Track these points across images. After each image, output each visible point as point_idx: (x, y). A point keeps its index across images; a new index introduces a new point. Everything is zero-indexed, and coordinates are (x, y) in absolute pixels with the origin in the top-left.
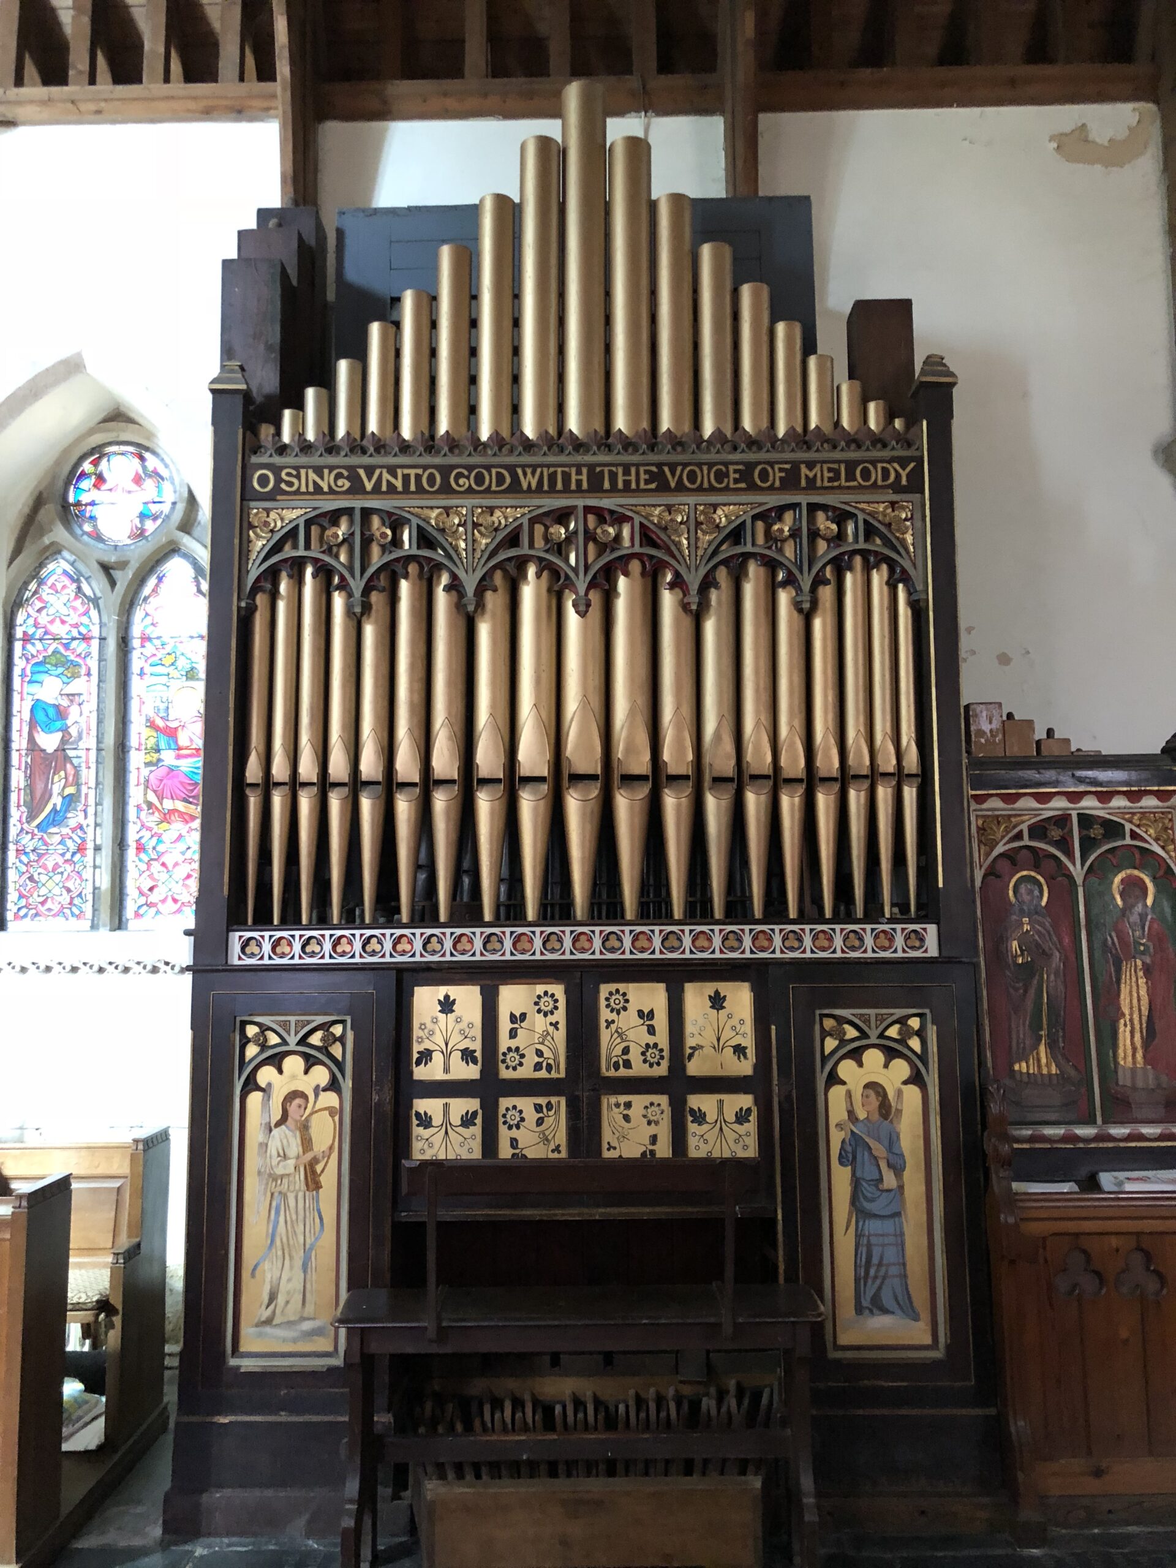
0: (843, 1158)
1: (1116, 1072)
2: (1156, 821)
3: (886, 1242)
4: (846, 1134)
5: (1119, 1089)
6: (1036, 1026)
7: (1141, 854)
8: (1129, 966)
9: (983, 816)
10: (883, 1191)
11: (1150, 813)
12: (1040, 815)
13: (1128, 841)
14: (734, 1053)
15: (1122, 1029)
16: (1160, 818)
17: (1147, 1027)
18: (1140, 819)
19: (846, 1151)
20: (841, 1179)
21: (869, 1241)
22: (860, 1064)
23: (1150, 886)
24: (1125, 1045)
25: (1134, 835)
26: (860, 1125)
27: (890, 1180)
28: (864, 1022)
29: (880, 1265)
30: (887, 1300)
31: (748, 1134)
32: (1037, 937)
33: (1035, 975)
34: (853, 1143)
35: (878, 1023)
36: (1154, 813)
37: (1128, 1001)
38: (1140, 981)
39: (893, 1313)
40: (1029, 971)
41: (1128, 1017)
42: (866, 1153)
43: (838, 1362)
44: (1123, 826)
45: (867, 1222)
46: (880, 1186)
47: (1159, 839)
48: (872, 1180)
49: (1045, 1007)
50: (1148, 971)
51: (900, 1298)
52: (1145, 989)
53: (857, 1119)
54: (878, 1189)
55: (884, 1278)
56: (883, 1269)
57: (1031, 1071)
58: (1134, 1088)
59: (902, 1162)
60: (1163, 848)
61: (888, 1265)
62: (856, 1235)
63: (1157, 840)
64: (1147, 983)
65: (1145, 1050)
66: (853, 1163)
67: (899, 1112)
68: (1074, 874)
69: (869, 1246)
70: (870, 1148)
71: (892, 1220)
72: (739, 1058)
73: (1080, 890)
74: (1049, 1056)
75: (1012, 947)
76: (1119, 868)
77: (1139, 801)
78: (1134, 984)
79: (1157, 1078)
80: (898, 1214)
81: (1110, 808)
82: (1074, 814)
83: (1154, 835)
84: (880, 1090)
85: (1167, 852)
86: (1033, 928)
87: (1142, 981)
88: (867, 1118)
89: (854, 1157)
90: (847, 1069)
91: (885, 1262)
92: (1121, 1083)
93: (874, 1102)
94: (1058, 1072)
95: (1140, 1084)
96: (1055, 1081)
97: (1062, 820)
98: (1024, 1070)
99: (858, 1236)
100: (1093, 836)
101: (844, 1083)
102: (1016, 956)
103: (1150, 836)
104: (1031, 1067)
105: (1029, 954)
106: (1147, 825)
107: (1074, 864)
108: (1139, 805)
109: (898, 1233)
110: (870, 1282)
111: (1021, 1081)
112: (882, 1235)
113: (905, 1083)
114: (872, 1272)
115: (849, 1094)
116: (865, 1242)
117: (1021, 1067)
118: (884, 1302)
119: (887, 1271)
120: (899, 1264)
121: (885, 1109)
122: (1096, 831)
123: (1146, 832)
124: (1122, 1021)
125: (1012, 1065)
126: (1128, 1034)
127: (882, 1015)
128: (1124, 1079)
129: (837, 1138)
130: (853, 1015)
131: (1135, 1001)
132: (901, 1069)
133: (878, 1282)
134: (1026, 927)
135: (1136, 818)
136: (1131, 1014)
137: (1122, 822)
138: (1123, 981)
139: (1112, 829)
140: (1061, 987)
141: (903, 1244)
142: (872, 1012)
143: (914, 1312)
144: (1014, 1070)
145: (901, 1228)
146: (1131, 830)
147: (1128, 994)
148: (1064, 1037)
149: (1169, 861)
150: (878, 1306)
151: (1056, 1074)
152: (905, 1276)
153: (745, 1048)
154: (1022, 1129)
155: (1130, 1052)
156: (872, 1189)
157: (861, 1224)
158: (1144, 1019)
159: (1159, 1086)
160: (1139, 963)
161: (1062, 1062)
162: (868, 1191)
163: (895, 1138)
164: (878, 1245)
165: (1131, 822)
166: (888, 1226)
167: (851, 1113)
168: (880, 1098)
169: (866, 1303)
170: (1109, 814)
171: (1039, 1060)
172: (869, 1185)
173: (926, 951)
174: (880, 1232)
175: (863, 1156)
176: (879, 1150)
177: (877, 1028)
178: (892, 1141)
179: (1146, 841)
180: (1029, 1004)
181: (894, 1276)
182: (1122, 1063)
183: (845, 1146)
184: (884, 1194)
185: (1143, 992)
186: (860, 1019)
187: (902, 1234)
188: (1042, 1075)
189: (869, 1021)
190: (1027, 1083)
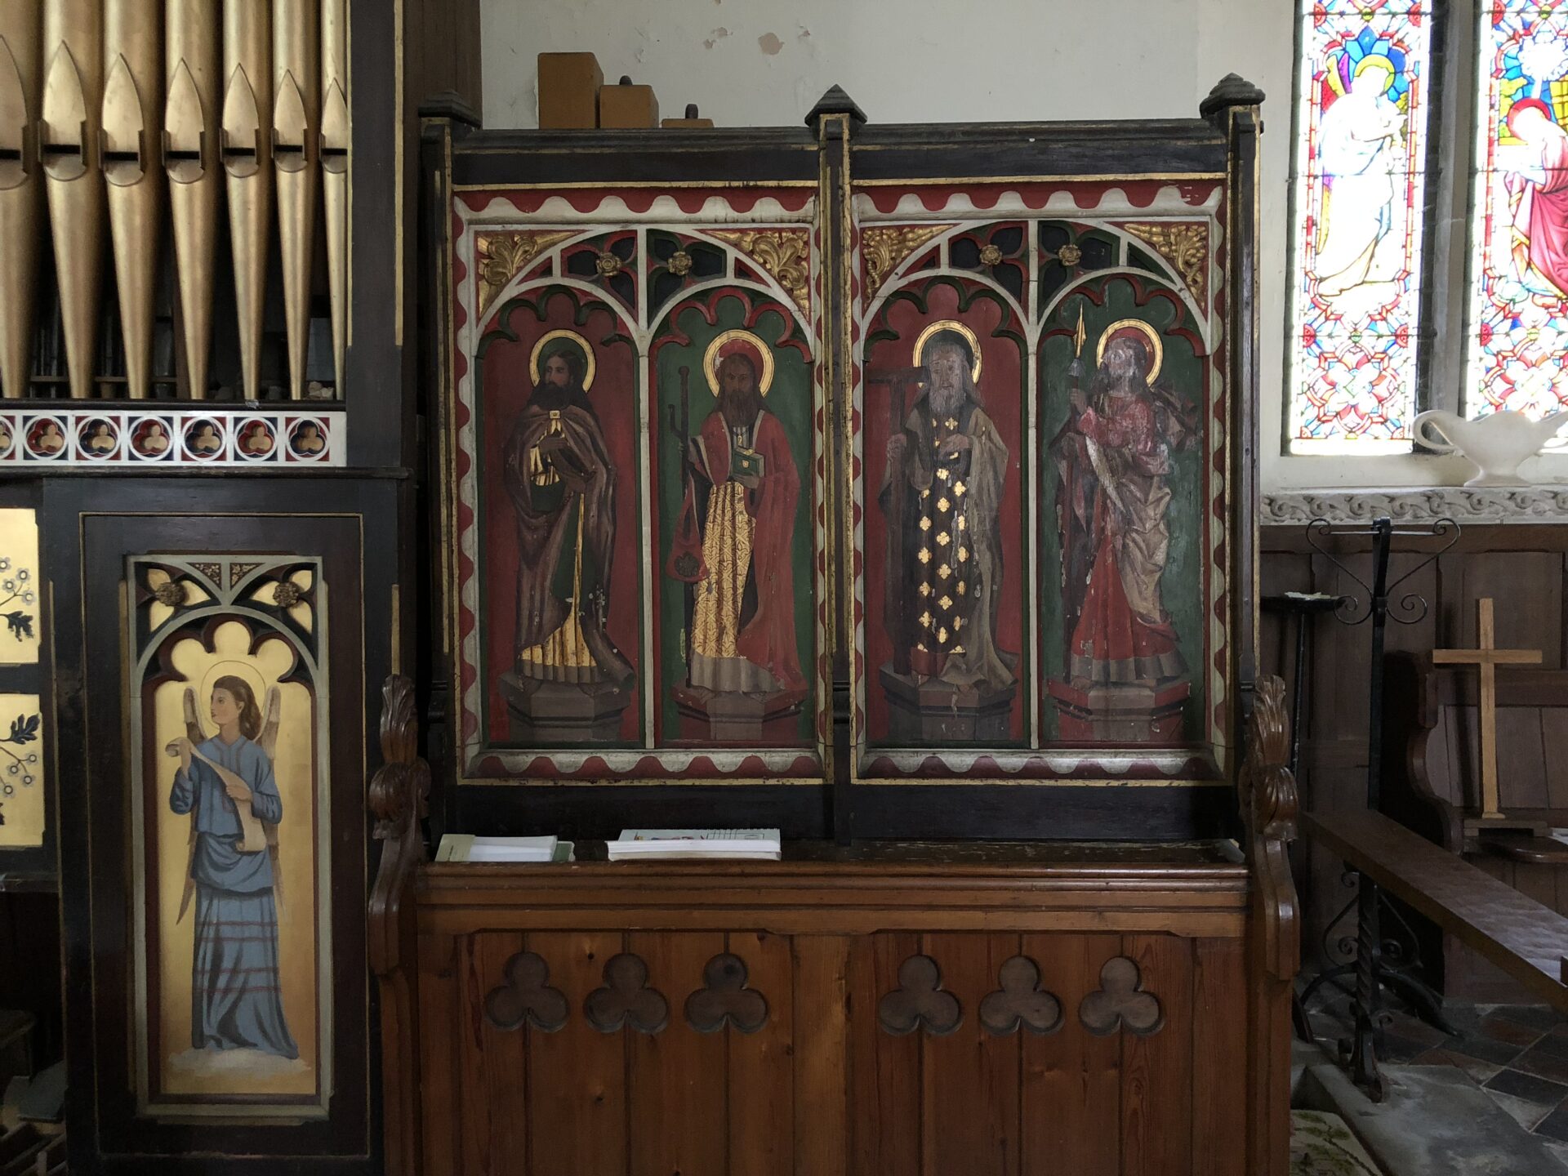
0: (178, 799)
1: (689, 664)
2: (781, 245)
3: (247, 934)
4: (183, 761)
5: (692, 692)
6: (562, 589)
7: (752, 301)
8: (722, 492)
9: (487, 234)
10: (243, 854)
11: (774, 230)
12: (584, 231)
13: (730, 279)
14: (10, 626)
15: (702, 596)
16: (789, 240)
17: (745, 592)
18: (755, 242)
19: (183, 790)
20: (175, 832)
21: (217, 931)
22: (210, 647)
23: (767, 357)
24: (706, 622)
25: (742, 270)
26: (206, 746)
27: (254, 836)
28: (211, 577)
29: (235, 971)
30: (245, 1022)
31: (31, 759)
32: (571, 443)
33: (564, 506)
34: (195, 776)
35: (235, 578)
36: (780, 231)
37: (715, 551)
38: (739, 518)
39: (254, 1045)
40: (554, 501)
41: (714, 577)
42: (217, 793)
43: (152, 1121)
44: (724, 252)
45: (215, 902)
46: (239, 846)
47: (785, 277)
48: (225, 836)
49: (579, 559)
50: (753, 501)
51: (267, 1024)
52: (745, 533)
53: (202, 738)
54: (235, 850)
55: (243, 991)
56: (241, 978)
57: (549, 662)
58: (716, 692)
59: (275, 807)
60: (790, 292)
61: (248, 971)
62: (196, 924)
63: (780, 279)
64: (749, 522)
65: (739, 632)
66: (195, 808)
67: (273, 726)
68: (635, 336)
69: (218, 940)
70: (223, 787)
71: (256, 902)
72: (18, 635)
73: (644, 363)
74: (581, 638)
75: (530, 459)
76: (718, 327)
77: (749, 208)
78: (727, 523)
79: (754, 675)
80: (266, 892)
81: (700, 222)
82: (642, 231)
83: (776, 270)
84: (243, 691)
85: (795, 300)
86: (566, 425)
87: (742, 519)
88: (219, 736)
89: (197, 801)
90: (187, 655)
91: (244, 965)
92: (695, 682)
93: (232, 709)
94: (594, 664)
95: (726, 685)
96: (587, 678)
97: (623, 243)
98: (538, 660)
99: (200, 924)
100: (672, 270)
101: (181, 678)
102: (536, 474)
103: (769, 271)
104: (550, 655)
105: (557, 470)
106: (766, 252)
107: (636, 320)
108: (748, 215)
109: (267, 920)
110: (217, 997)
111: (532, 677)
112: (242, 924)
113: (283, 680)
114: (222, 982)
115: (190, 696)
116: (212, 934)
117: (533, 655)
118: (241, 1030)
119: (245, 982)
120: (267, 969)
121: (250, 722)
122: (680, 262)
123: (763, 265)
124: (704, 583)
125: (518, 651)
126: (712, 604)
127: (241, 565)
128: (701, 675)
129: (168, 767)
130: (193, 565)
131: (727, 551)
132: (278, 656)
133: (231, 997)
134: (555, 426)
135: (748, 239)
136: (720, 573)
137: (723, 245)
138: (711, 518)
139: (707, 259)
140: (608, 528)
141: (274, 939)
142: (225, 561)
143: (289, 1044)
144: (522, 661)
145: (272, 914)
146: (737, 260)
147: (716, 540)
148: (606, 608)
149: (798, 316)
150: (230, 1036)
151: (591, 668)
152: (276, 989)
153: (29, 618)
154: (518, 754)
155: (713, 634)
156: (225, 850)
157: (205, 904)
158: (741, 580)
159: (756, 688)
160: (739, 488)
161: (600, 645)
162: (219, 854)
163: (266, 770)
164: (231, 939)
165: (736, 245)
166: (250, 910)
167: (192, 727)
168: (242, 704)
169: (210, 1029)
170: (702, 231)
171: (563, 645)
172: (220, 843)
173: (326, 458)
174: (238, 919)
175: (210, 797)
176: (238, 788)
177: (232, 587)
178: (260, 776)
179: (760, 280)
180: (553, 552)
181: (258, 989)
182: (699, 650)
183: (181, 781)
184: (245, 858)
185: (743, 537)
186: (203, 571)
187: (273, 924)
188: (566, 667)
189: (219, 575)
190: (542, 682)
